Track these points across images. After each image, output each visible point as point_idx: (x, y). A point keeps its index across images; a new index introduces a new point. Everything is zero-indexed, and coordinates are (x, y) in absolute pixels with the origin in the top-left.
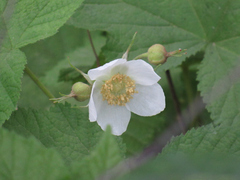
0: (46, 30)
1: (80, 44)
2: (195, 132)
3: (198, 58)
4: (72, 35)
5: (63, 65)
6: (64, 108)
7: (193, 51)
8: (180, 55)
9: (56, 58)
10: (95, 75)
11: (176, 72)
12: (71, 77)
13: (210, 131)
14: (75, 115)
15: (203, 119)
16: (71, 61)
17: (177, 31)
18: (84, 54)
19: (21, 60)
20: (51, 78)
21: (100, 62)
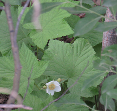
0: (38, 76)
1: (45, 79)
2: (67, 95)
3: (67, 81)
4: (43, 77)
5: (41, 83)
6: (42, 91)
7: (66, 80)
8: (64, 80)
9: (40, 81)
10: (48, 84)
11: (63, 84)
12: (43, 85)
13: (69, 95)
14: (44, 92)
16: (43, 82)
17: (63, 76)
19: (33, 81)
20: (39, 85)
21: (48, 82)
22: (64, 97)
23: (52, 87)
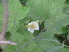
0: (22, 18)
1: (27, 20)
2: (44, 32)
3: (44, 22)
4: (26, 19)
5: (25, 23)
6: (25, 29)
7: (43, 21)
8: (41, 21)
9: (24, 22)
10: (29, 24)
11: (41, 24)
12: (26, 24)
13: (46, 32)
15: (45, 31)
16: (26, 22)
17: (41, 18)
18: (28, 21)
19: (19, 22)
20: (23, 24)
21: (30, 22)
22: (41, 34)
23: (33, 26)
